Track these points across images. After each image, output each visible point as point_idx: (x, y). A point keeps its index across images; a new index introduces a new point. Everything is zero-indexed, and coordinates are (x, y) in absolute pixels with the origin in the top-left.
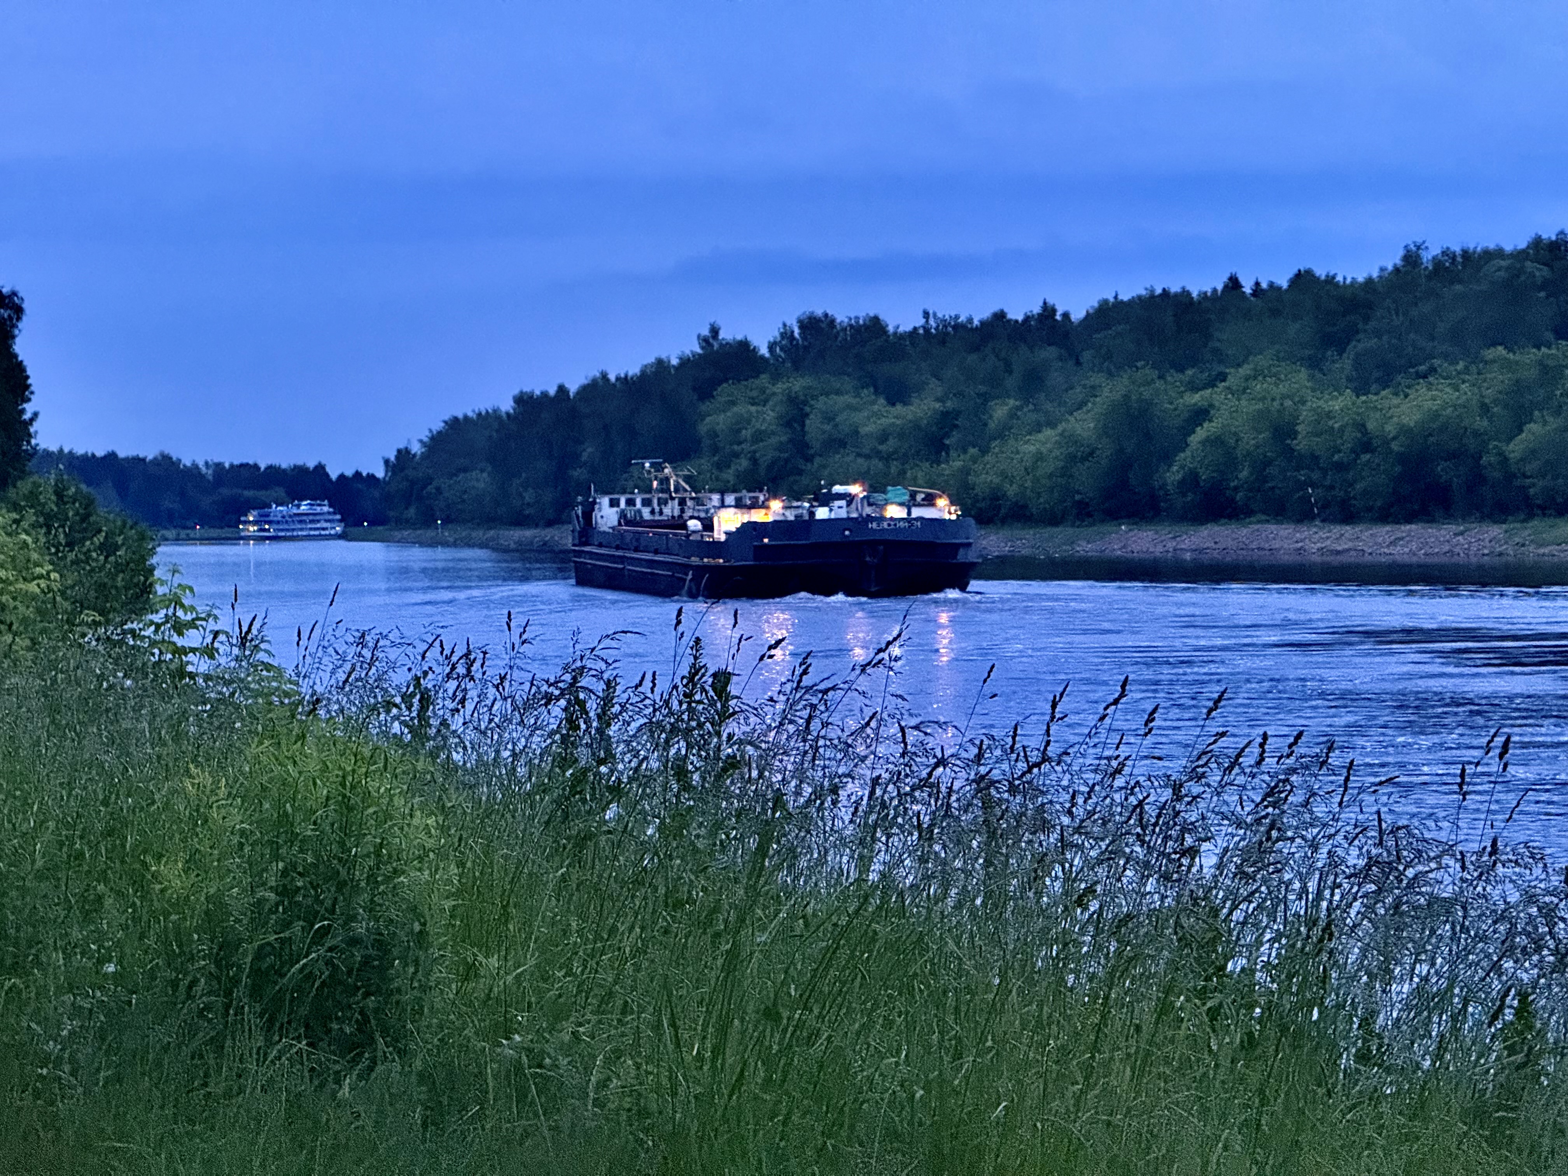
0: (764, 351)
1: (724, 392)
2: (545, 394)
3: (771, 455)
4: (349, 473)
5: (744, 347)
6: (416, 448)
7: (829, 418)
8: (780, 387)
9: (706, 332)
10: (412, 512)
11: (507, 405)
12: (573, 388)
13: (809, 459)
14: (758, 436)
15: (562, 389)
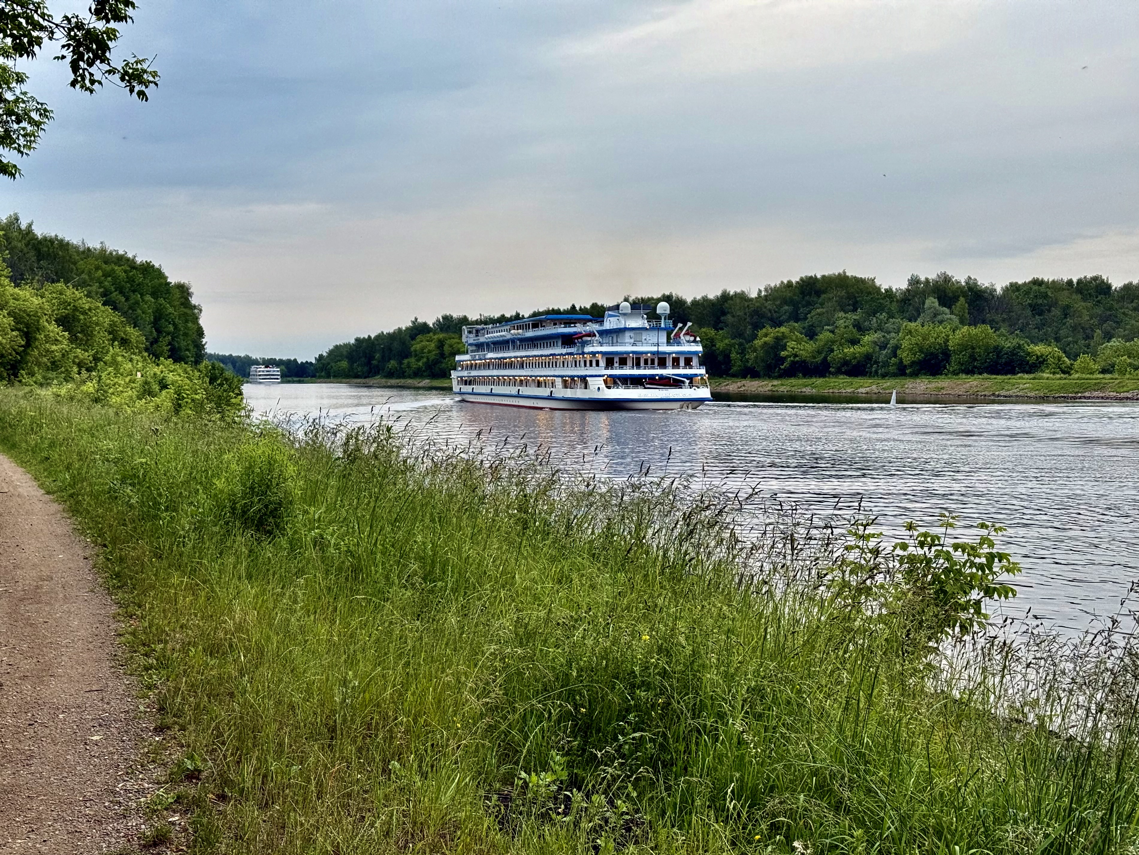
0: (431, 326)
1: (419, 337)
2: (364, 338)
3: (433, 357)
4: (304, 361)
5: (425, 324)
6: (325, 354)
7: (451, 346)
8: (436, 337)
9: (413, 320)
10: (323, 374)
11: (352, 341)
12: (373, 336)
13: (445, 359)
14: (430, 352)
15: (369, 337)
